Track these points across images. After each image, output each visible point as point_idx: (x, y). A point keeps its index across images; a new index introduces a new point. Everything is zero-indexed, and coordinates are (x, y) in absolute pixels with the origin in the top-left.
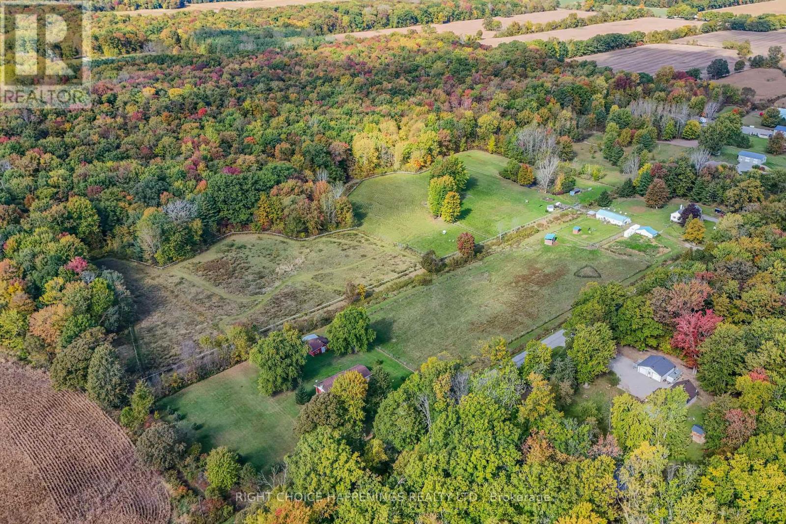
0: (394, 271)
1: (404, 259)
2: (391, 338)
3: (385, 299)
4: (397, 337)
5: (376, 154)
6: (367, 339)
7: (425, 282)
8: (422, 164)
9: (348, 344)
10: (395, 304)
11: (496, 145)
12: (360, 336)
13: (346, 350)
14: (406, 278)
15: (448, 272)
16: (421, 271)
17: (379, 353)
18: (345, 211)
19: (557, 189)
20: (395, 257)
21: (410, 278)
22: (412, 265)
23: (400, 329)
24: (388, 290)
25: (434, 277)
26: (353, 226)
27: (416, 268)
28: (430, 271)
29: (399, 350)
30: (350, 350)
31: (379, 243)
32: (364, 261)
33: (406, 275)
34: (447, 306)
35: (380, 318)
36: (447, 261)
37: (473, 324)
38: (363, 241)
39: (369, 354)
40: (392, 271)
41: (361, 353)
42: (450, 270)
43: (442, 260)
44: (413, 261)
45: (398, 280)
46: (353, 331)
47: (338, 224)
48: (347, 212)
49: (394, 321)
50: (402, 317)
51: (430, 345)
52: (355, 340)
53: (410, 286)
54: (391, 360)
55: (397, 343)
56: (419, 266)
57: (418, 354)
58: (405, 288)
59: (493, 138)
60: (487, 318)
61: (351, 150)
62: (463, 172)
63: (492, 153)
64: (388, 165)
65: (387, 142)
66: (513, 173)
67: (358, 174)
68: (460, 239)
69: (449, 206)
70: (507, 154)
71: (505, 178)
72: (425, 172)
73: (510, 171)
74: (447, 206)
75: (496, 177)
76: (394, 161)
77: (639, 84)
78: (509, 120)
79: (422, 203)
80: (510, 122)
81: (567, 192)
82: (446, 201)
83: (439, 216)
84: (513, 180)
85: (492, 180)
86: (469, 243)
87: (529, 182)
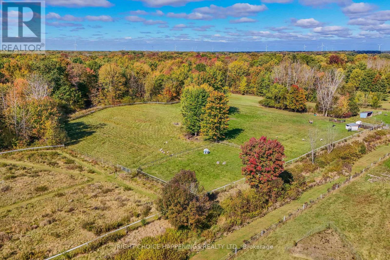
0: (89, 226)
1: (124, 195)
5: (123, 80)
8: (174, 95)
11: (248, 85)
15: (229, 229)
18: (43, 118)
19: (344, 110)
20: (107, 191)
22: (139, 210)
26: (58, 143)
27: (148, 218)
28: (182, 227)
31: (87, 166)
38: (61, 163)
42: (233, 224)
43: (212, 197)
44: (144, 200)
47: (33, 140)
56: (155, 213)
59: (245, 79)
61: (96, 76)
62: (223, 88)
63: (243, 94)
64: (138, 95)
65: (137, 73)
66: (280, 98)
67: (102, 101)
68: (250, 150)
69: (213, 113)
70: (260, 92)
71: (268, 106)
72: (177, 103)
73: (276, 97)
74: (210, 113)
75: (257, 107)
76: (144, 92)
77: (347, 62)
78: (257, 66)
79: (173, 123)
80: (259, 68)
81: (355, 115)
82: (208, 105)
83: (196, 133)
84: (277, 108)
85: (253, 108)
86: (274, 160)
87: (302, 105)
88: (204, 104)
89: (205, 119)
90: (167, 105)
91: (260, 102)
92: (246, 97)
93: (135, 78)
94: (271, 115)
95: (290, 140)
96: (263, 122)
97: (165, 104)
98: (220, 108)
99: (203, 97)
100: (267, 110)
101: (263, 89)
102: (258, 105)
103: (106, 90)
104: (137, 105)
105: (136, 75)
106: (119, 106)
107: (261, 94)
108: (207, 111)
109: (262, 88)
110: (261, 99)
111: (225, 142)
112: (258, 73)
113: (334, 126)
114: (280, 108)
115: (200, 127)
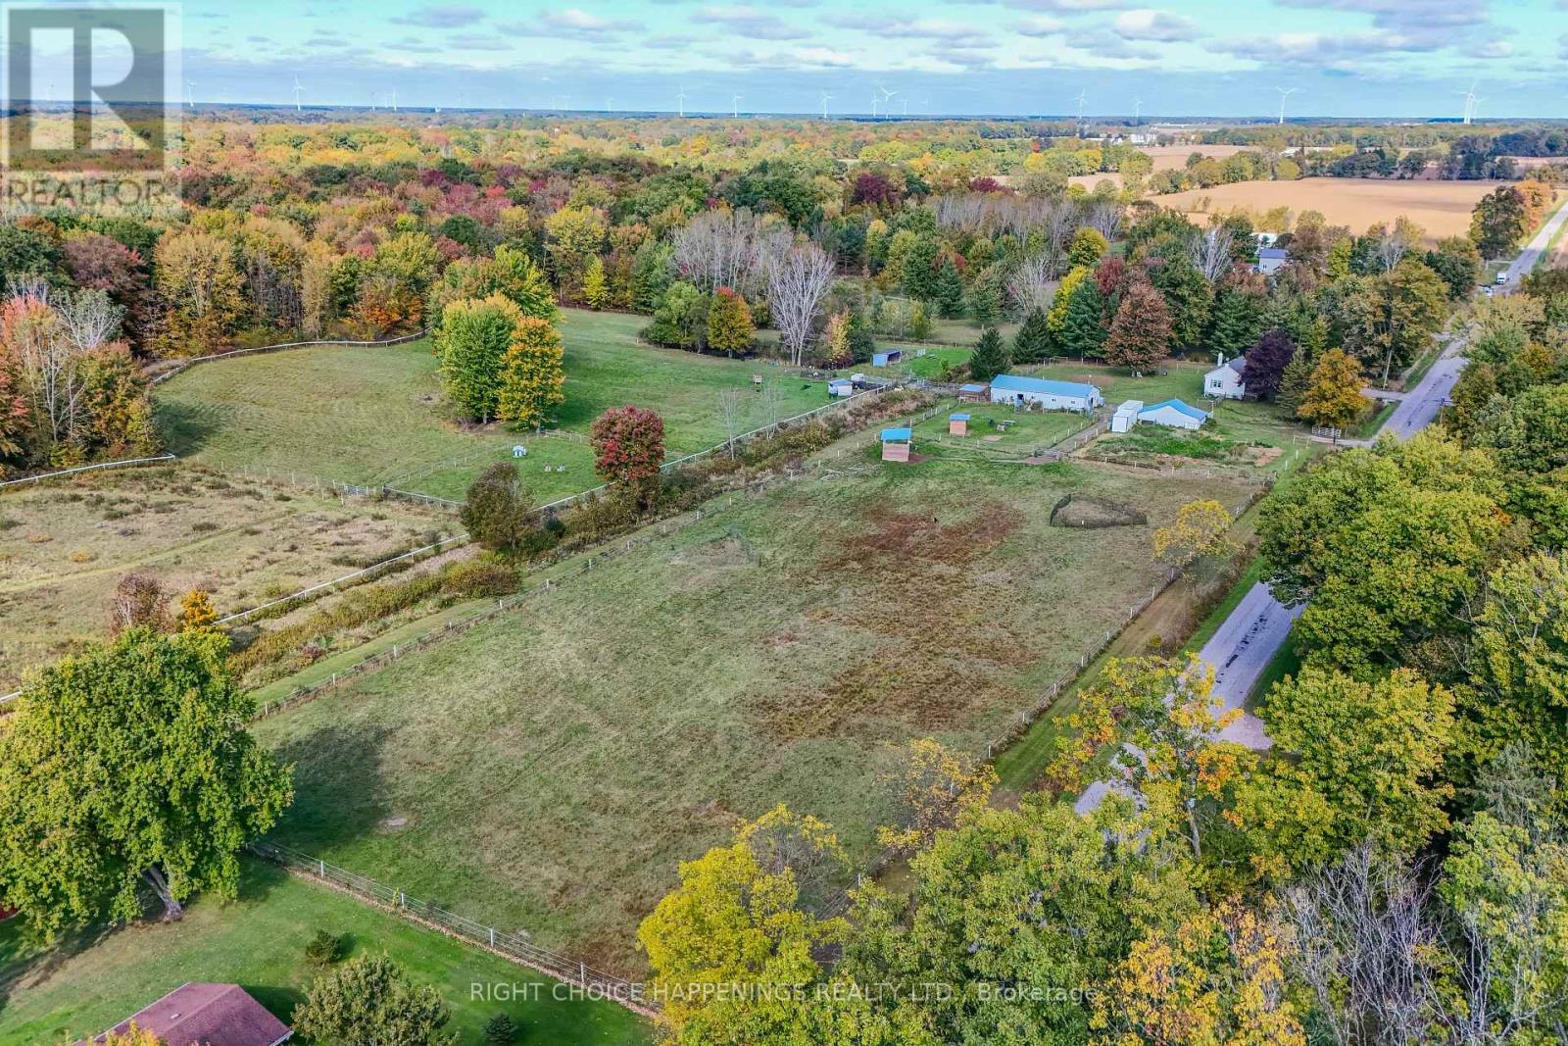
0: (342, 561)
1: (379, 525)
2: (379, 813)
3: (317, 655)
4: (407, 803)
5: (239, 280)
6: (241, 817)
7: (491, 585)
8: (396, 317)
9: (113, 858)
10: (373, 670)
11: (608, 282)
12: (192, 797)
13: (105, 903)
14: (406, 576)
15: (578, 548)
16: (465, 555)
17: (315, 896)
18: (121, 392)
19: (836, 348)
20: (341, 523)
21: (422, 576)
22: (417, 539)
23: (418, 765)
24: (329, 624)
25: (525, 567)
26: (160, 452)
27: (443, 545)
28: (502, 551)
29: (437, 869)
30: (126, 903)
32: (210, 542)
33: (403, 567)
34: (621, 656)
35: (302, 732)
36: (563, 517)
37: (769, 706)
39: (263, 914)
40: (336, 562)
41: (206, 912)
42: (586, 541)
45: (370, 586)
46: (145, 771)
48: (130, 396)
49: (382, 736)
50: (418, 713)
51: (600, 821)
52: (156, 829)
53: (430, 604)
54: (403, 929)
55: (419, 836)
57: (553, 873)
58: (406, 613)
59: (598, 262)
60: (818, 679)
61: (148, 269)
62: (542, 302)
63: (597, 309)
64: (281, 322)
65: (274, 255)
66: (691, 322)
67: (176, 344)
68: (608, 429)
69: (526, 367)
70: (644, 304)
71: (661, 343)
72: (404, 341)
73: (680, 319)
74: (519, 368)
75: (634, 347)
76: (300, 309)
77: (907, 195)
78: (632, 225)
79: (415, 397)
80: (637, 228)
81: (864, 361)
82: (514, 349)
83: (485, 417)
84: (686, 348)
85: (624, 350)
86: (646, 443)
87: (743, 341)
88: (503, 345)
89: (509, 381)
90: (376, 350)
91: (643, 334)
92: (604, 316)
93: (268, 272)
94: (668, 368)
95: (703, 420)
96: (647, 384)
97: (369, 346)
98: (544, 354)
99: (499, 328)
100: (661, 354)
101: (650, 295)
102: (636, 341)
103: (187, 310)
104: (285, 352)
105: (269, 261)
106: (232, 356)
107: (643, 308)
108: (513, 364)
109: (649, 291)
110: (644, 323)
111: (558, 431)
112: (637, 245)
113: (806, 387)
114: (693, 349)
115: (495, 400)
